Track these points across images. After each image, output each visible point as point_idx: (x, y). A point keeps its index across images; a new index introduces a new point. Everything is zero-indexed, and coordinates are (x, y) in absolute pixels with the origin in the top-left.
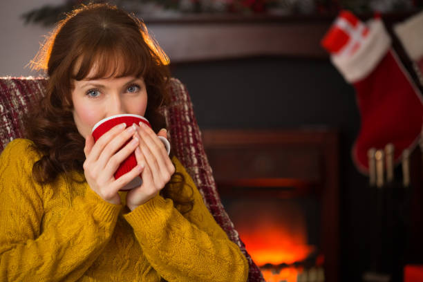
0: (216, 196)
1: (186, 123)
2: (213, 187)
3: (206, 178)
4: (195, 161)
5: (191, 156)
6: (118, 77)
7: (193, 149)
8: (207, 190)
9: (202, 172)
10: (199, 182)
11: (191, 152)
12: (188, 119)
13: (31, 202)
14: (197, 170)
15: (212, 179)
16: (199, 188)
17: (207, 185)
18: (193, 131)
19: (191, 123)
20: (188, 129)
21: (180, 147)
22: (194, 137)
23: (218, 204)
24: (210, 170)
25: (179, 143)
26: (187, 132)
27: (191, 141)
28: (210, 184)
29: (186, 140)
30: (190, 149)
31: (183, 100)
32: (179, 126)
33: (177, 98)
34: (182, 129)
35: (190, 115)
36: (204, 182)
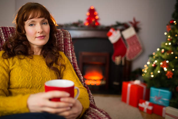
0: (77, 66)
1: (69, 43)
2: (76, 63)
3: (74, 60)
4: (71, 55)
5: (70, 53)
6: (39, 18)
7: (70, 51)
8: (74, 64)
9: (73, 58)
10: (72, 61)
11: (70, 52)
12: (69, 42)
13: (4, 68)
14: (71, 57)
15: (76, 60)
16: (71, 63)
17: (74, 62)
18: (71, 46)
19: (70, 43)
20: (69, 45)
21: (66, 50)
22: (71, 47)
23: (77, 68)
24: (75, 57)
25: (66, 49)
26: (69, 46)
27: (70, 48)
28: (75, 62)
29: (68, 48)
30: (69, 51)
31: (68, 36)
32: (67, 44)
33: (67, 36)
34: (67, 45)
35: (70, 41)
36: (73, 61)
